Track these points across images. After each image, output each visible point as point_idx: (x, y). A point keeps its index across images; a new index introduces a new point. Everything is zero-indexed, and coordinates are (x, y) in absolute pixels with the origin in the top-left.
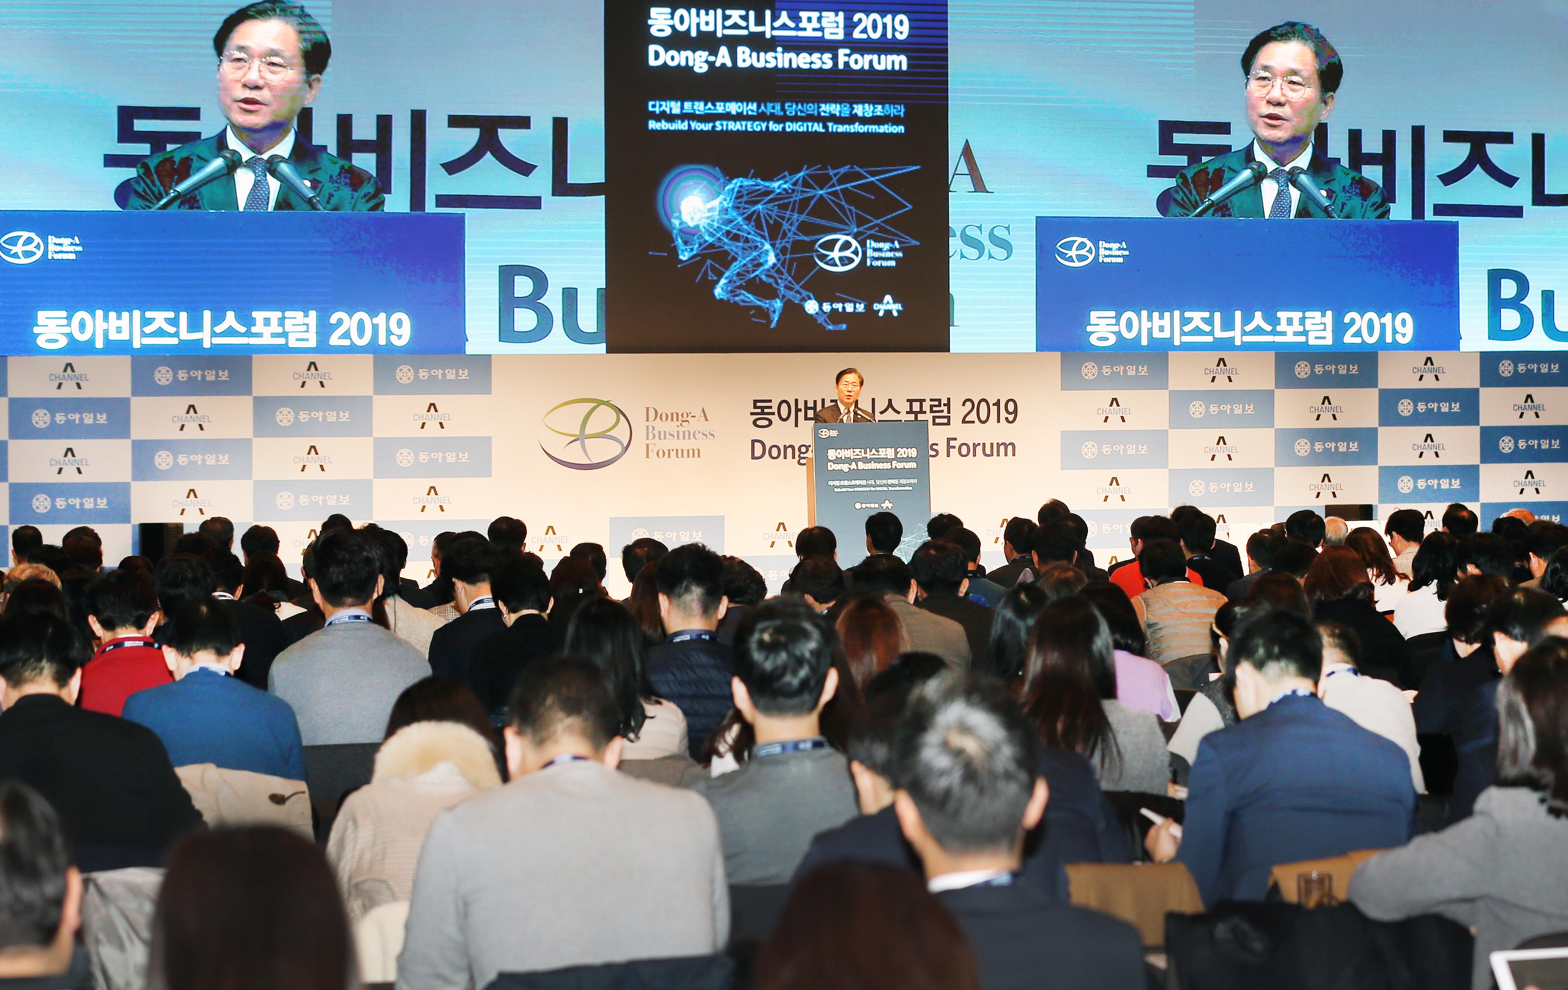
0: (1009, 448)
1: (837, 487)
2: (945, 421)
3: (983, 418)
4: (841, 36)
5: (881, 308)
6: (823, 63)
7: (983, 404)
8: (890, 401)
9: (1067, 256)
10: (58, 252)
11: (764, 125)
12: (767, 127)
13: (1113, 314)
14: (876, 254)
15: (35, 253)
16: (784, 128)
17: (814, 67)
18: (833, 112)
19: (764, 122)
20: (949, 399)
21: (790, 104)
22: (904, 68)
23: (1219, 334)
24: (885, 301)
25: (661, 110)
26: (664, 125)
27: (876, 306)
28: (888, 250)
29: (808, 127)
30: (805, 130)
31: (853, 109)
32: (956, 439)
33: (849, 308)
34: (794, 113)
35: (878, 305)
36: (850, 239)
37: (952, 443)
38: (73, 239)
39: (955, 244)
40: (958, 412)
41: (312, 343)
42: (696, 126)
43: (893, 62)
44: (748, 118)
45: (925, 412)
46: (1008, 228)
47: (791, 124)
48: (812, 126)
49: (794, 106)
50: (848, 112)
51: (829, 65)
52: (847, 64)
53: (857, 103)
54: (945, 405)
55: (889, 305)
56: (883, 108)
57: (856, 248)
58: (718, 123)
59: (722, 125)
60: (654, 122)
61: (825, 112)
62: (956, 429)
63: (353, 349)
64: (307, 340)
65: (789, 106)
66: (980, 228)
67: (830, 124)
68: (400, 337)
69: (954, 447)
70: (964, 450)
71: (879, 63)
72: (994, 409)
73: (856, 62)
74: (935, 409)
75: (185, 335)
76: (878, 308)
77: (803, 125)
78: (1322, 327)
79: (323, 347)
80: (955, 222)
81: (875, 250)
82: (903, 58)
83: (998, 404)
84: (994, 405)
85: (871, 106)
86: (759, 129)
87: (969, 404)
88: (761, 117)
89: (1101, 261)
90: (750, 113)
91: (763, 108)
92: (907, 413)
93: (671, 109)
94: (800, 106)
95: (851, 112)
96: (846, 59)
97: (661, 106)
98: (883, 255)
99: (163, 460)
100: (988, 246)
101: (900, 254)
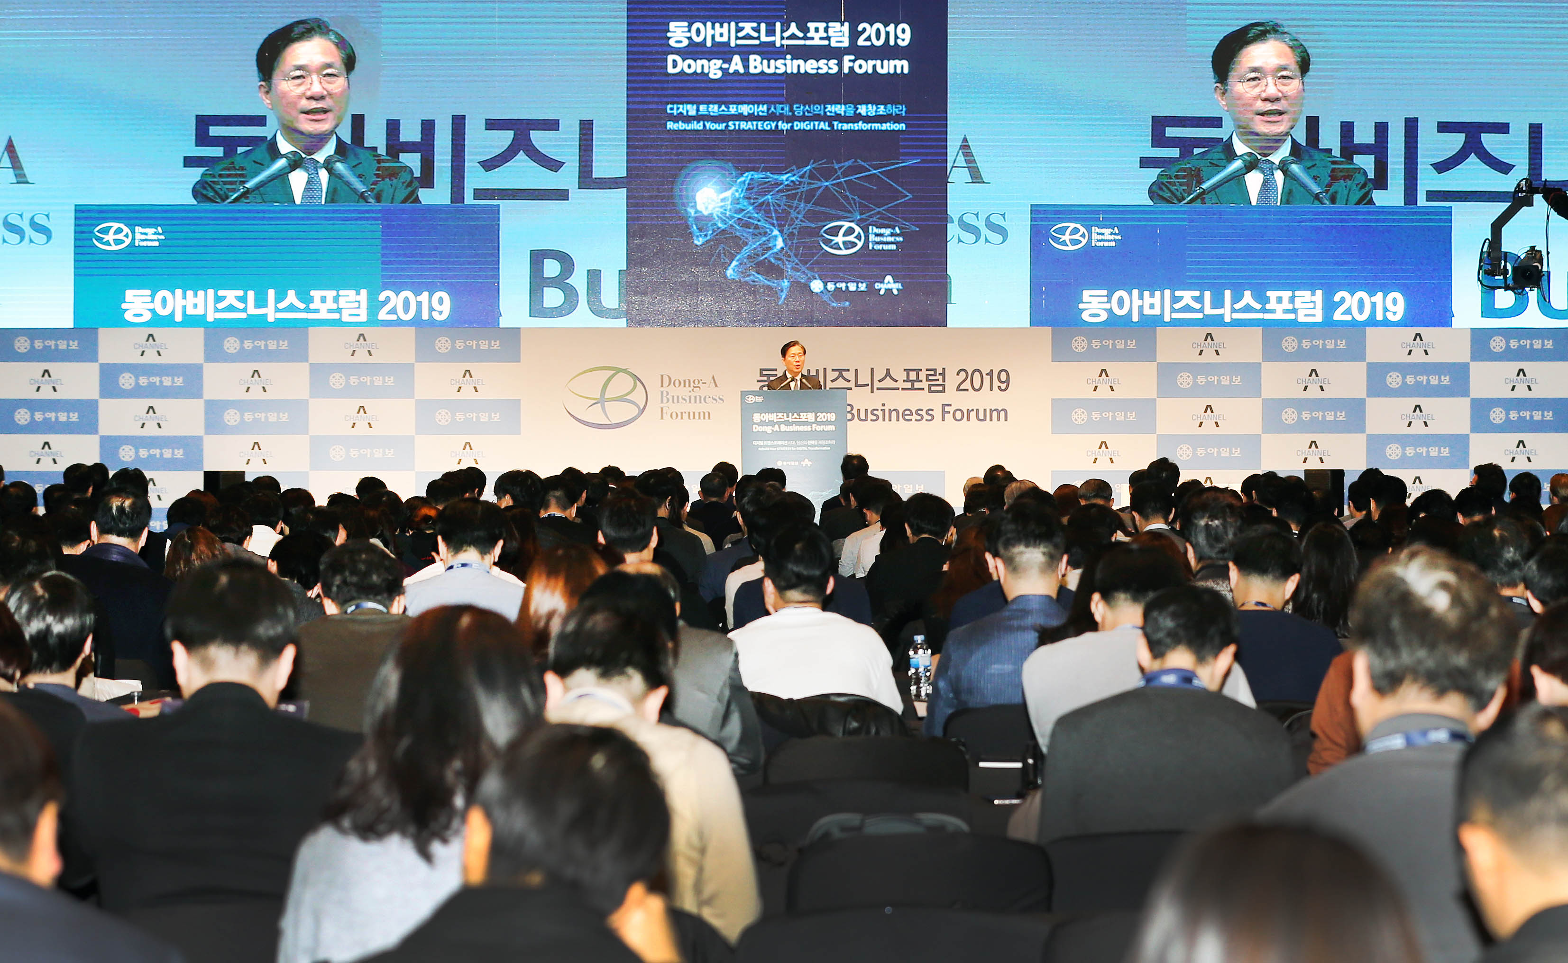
0: (1001, 413)
1: (761, 447)
2: (940, 388)
3: (977, 386)
4: (846, 44)
5: (882, 287)
6: (829, 68)
7: (977, 374)
8: (888, 370)
9: (1061, 240)
10: (143, 240)
11: (773, 125)
12: (777, 126)
13: (1105, 292)
14: (878, 239)
15: (124, 242)
16: (792, 127)
17: (820, 71)
18: (838, 112)
19: (773, 121)
20: (944, 369)
21: (798, 106)
22: (906, 71)
23: (1208, 311)
24: (886, 281)
25: (679, 112)
26: (681, 126)
27: (877, 286)
28: (889, 236)
29: (814, 125)
30: (812, 128)
31: (857, 109)
32: (951, 405)
33: (852, 287)
34: (801, 113)
35: (879, 284)
36: (853, 225)
37: (947, 409)
38: (157, 229)
39: (953, 230)
40: (952, 381)
41: (363, 318)
42: (710, 126)
43: (895, 66)
44: (759, 118)
45: (921, 381)
46: (1003, 215)
47: (798, 123)
48: (819, 125)
49: (802, 107)
50: (852, 112)
51: (835, 70)
52: (851, 69)
53: (860, 104)
54: (940, 374)
55: (890, 284)
56: (885, 108)
57: (859, 233)
58: (730, 123)
59: (735, 125)
60: (672, 123)
61: (831, 112)
62: (951, 396)
63: (399, 323)
64: (359, 315)
65: (797, 107)
66: (977, 215)
67: (835, 123)
68: (441, 313)
69: (949, 412)
70: (958, 415)
71: (882, 67)
72: (987, 379)
73: (860, 67)
74: (930, 378)
75: (252, 310)
76: (879, 288)
77: (810, 124)
78: (1312, 305)
79: (373, 321)
80: (954, 209)
81: (877, 235)
82: (905, 63)
83: (990, 374)
84: (987, 374)
85: (874, 106)
86: (769, 128)
87: (963, 374)
88: (771, 117)
89: (1093, 245)
90: (761, 114)
91: (772, 109)
92: (904, 381)
93: (687, 112)
94: (807, 107)
95: (855, 112)
96: (851, 64)
97: (678, 109)
98: (884, 239)
100: (984, 231)
101: (900, 239)
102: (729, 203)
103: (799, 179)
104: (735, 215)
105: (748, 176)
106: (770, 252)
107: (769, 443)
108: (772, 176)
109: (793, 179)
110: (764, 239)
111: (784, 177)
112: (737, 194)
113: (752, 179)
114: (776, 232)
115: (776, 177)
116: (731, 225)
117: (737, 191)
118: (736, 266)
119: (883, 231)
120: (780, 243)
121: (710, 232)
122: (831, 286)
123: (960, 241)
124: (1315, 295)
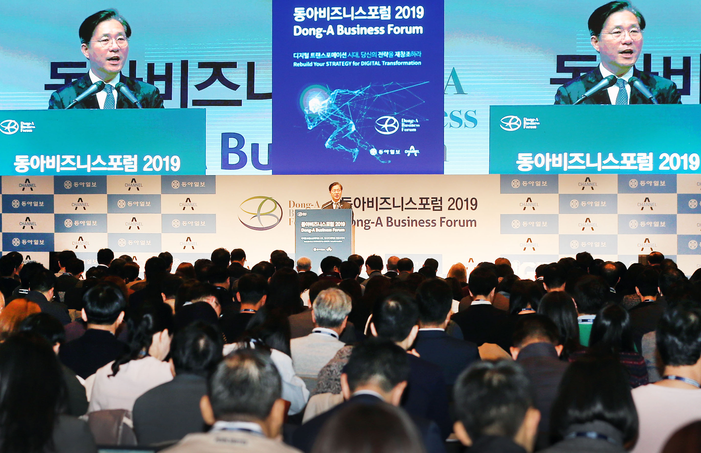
0: (473, 222)
1: (305, 240)
2: (439, 208)
3: (459, 207)
4: (389, 18)
5: (408, 152)
6: (380, 32)
7: (459, 200)
8: (411, 198)
9: (506, 126)
10: (25, 129)
11: (350, 63)
12: (352, 64)
13: (531, 155)
14: (406, 126)
15: (15, 130)
16: (360, 64)
17: (375, 33)
18: (385, 56)
19: (350, 61)
20: (441, 198)
21: (363, 52)
22: (421, 32)
23: (589, 165)
24: (411, 149)
25: (300, 57)
26: (301, 64)
27: (406, 151)
28: (412, 124)
29: (372, 63)
30: (371, 65)
31: (395, 54)
32: (445, 218)
33: (392, 152)
34: (365, 57)
35: (407, 151)
36: (393, 118)
37: (443, 220)
38: (31, 123)
39: (447, 120)
40: (446, 204)
41: (135, 170)
42: (317, 64)
43: (416, 30)
44: (342, 60)
45: (429, 204)
46: (475, 112)
47: (363, 62)
48: (374, 63)
49: (365, 53)
50: (392, 55)
51: (383, 32)
52: (392, 32)
53: (397, 51)
54: (439, 200)
55: (413, 151)
56: (410, 53)
57: (396, 123)
58: (327, 63)
59: (329, 64)
60: (296, 63)
61: (381, 56)
62: (445, 212)
63: (154, 172)
64: (133, 168)
65: (363, 54)
66: (460, 112)
67: (383, 62)
68: (175, 167)
69: (444, 222)
70: (449, 223)
71: (409, 30)
72: (465, 203)
73: (397, 30)
74: (434, 202)
75: (79, 166)
76: (407, 153)
77: (370, 63)
78: (647, 161)
79: (140, 171)
80: (447, 109)
81: (406, 123)
82: (421, 28)
83: (467, 200)
84: (465, 201)
85: (404, 52)
86: (347, 65)
87: (452, 200)
88: (349, 59)
89: (524, 128)
90: (343, 57)
91: (350, 55)
92: (420, 204)
93: (304, 57)
94: (368, 53)
95: (394, 55)
96: (392, 29)
97: (299, 55)
98: (410, 126)
99: (68, 223)
100: (464, 121)
101: (419, 126)
102: (326, 106)
103: (364, 93)
104: (330, 113)
105: (336, 92)
106: (348, 133)
107: (310, 238)
108: (349, 91)
109: (361, 93)
110: (345, 126)
111: (356, 92)
112: (331, 102)
113: (338, 93)
114: (351, 122)
115: (352, 92)
116: (327, 119)
117: (331, 100)
118: (330, 141)
119: (409, 121)
120: (353, 129)
121: (317, 123)
122: (381, 152)
123: (451, 126)
124: (648, 155)
